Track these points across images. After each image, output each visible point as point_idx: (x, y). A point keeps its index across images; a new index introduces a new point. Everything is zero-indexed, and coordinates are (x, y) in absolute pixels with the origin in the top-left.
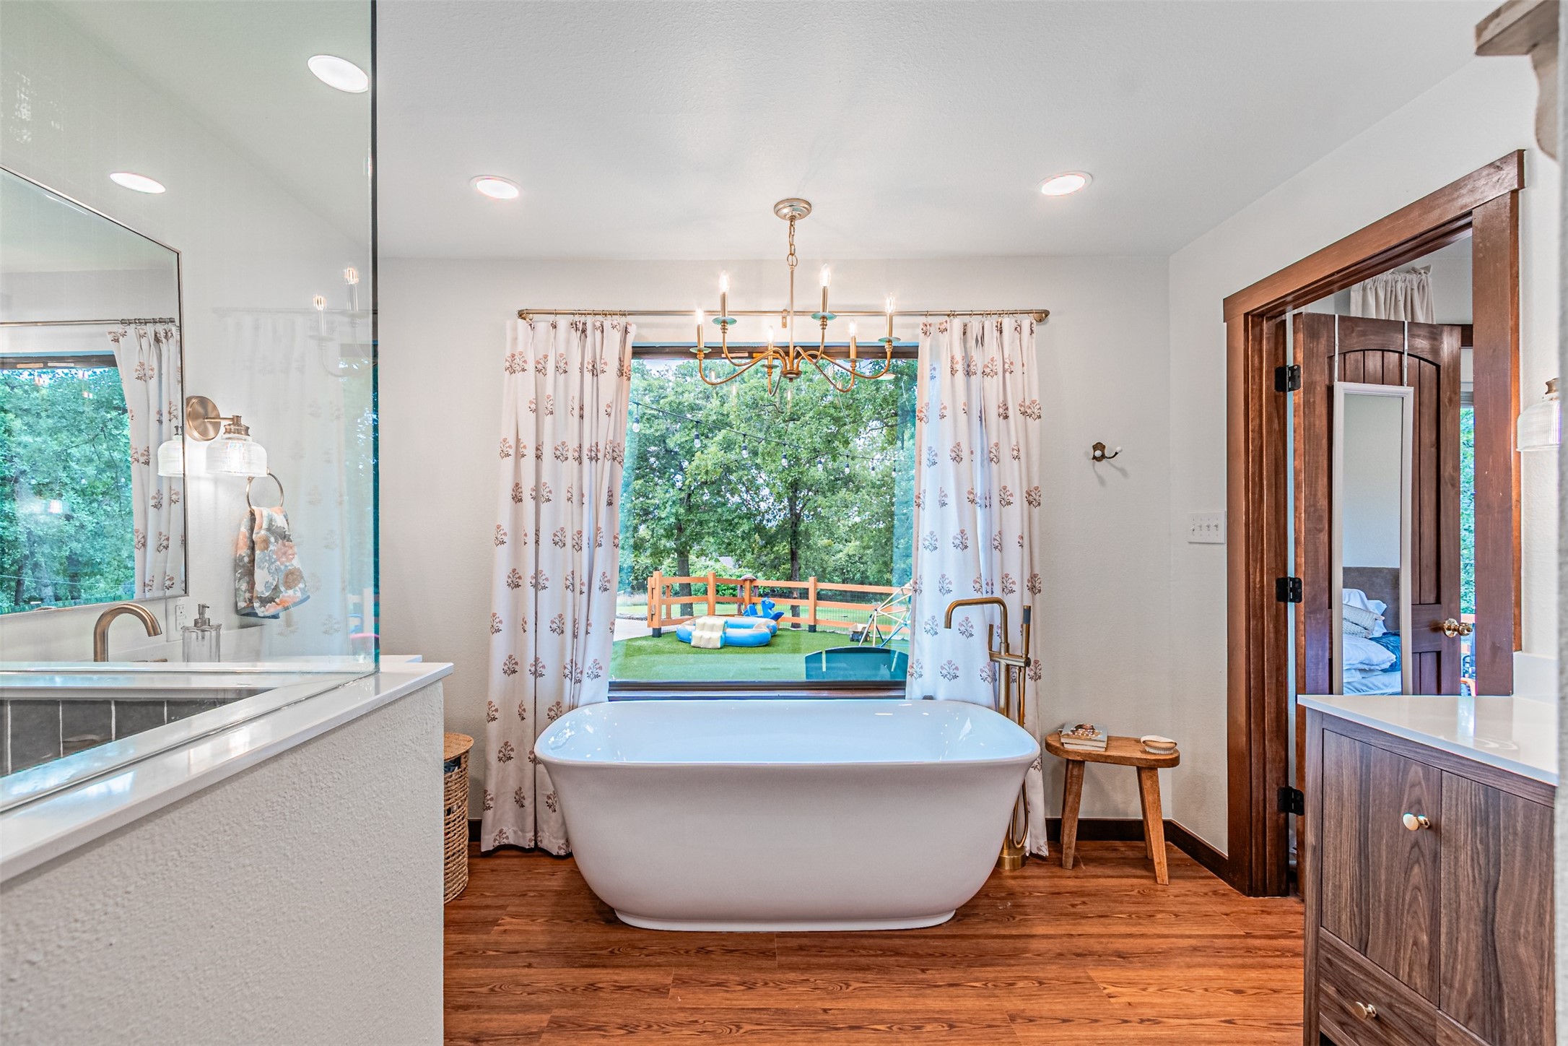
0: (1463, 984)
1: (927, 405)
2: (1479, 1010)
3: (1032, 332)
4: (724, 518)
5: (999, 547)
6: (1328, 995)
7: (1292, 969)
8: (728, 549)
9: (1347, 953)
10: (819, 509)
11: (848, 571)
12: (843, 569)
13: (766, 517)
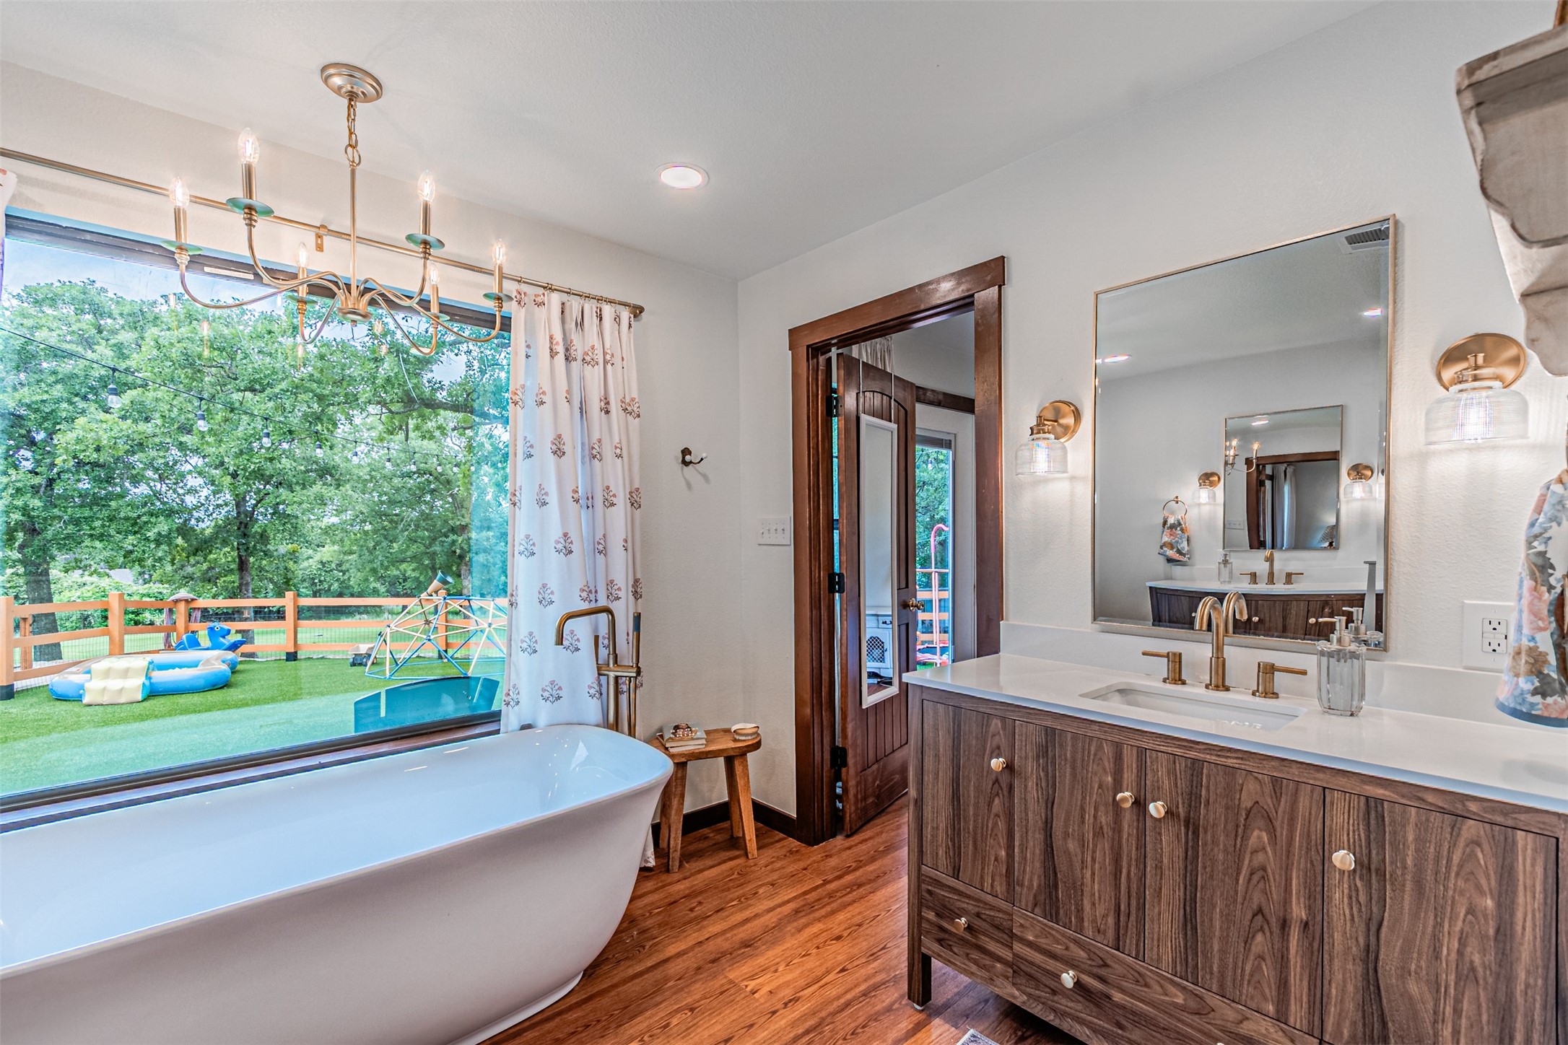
0: (1031, 880)
1: (523, 387)
2: (1042, 898)
3: (630, 326)
4: (122, 515)
5: (603, 552)
6: (928, 921)
7: (862, 900)
8: (130, 559)
9: (944, 881)
10: (281, 507)
11: (320, 581)
12: (313, 579)
13: (195, 514)
